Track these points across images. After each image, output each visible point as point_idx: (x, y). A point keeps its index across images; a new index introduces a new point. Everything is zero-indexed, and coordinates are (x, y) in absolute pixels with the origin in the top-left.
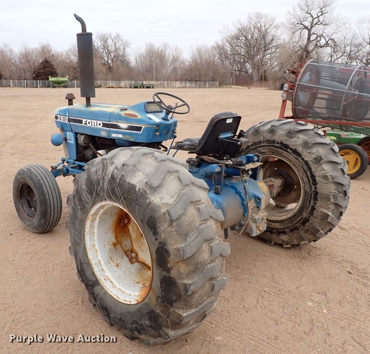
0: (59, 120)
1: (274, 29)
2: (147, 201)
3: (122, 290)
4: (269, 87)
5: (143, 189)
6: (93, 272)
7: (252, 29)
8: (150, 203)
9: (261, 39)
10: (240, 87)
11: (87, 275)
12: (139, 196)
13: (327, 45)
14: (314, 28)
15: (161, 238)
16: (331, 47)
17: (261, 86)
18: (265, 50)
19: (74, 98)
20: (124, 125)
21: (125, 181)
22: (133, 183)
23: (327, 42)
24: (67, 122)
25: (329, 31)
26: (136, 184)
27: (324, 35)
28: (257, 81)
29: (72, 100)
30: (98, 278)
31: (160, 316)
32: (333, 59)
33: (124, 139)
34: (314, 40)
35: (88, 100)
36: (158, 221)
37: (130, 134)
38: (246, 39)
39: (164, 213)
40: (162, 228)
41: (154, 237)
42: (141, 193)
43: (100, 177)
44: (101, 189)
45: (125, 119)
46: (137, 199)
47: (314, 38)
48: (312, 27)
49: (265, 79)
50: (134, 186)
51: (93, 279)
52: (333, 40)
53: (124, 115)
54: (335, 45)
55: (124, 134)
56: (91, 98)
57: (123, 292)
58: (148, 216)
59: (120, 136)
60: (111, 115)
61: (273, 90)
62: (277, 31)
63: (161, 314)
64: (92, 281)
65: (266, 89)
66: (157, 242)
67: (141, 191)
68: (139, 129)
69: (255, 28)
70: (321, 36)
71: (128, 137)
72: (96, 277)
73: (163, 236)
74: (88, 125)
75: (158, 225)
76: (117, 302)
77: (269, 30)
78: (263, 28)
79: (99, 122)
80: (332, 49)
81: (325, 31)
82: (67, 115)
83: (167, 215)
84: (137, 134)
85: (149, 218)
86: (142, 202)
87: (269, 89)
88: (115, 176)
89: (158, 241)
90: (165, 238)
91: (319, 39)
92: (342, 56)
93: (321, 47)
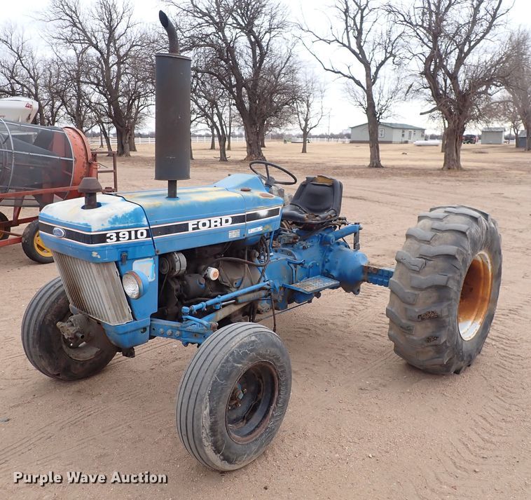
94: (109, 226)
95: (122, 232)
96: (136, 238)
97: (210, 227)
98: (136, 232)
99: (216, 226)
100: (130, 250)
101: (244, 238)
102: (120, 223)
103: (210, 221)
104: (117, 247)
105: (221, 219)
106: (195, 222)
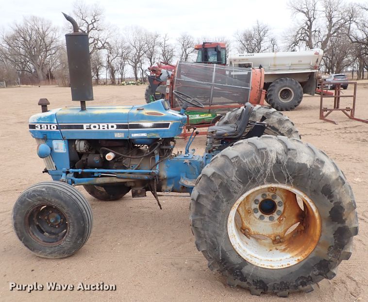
0: (38, 129)
1: (52, 32)
2: (321, 174)
3: (270, 260)
4: (58, 84)
5: (314, 165)
6: (239, 255)
7: (30, 31)
8: (323, 174)
9: (41, 40)
10: (29, 86)
11: (233, 260)
12: (311, 172)
13: (103, 47)
14: (90, 33)
15: (337, 198)
16: (107, 49)
17: (49, 84)
18: (47, 51)
19: (49, 104)
20: (148, 124)
21: (293, 163)
22: (303, 163)
23: (103, 45)
24: (55, 129)
25: (103, 35)
26: (306, 163)
27: (100, 39)
28: (44, 80)
29: (46, 106)
30: (245, 258)
31: (332, 261)
32: (110, 59)
33: (148, 137)
34: (93, 43)
35: (83, 103)
36: (332, 187)
37: (157, 131)
38: (25, 40)
39: (337, 179)
40: (336, 191)
41: (329, 201)
42: (313, 169)
43: (259, 166)
44: (261, 175)
45: (148, 118)
46: (310, 174)
47: (92, 41)
48: (88, 32)
49: (52, 77)
50: (305, 165)
51: (240, 261)
52: (108, 43)
53: (147, 114)
54: (111, 48)
55: (147, 132)
56: (86, 102)
57: (271, 261)
58: (324, 185)
59: (144, 135)
60: (128, 116)
61: (63, 87)
62: (55, 34)
63: (333, 259)
64: (239, 264)
65: (56, 87)
66: (332, 203)
67: (313, 167)
68: (167, 125)
69: (32, 30)
70: (98, 40)
71: (153, 134)
72: (243, 259)
73: (338, 197)
74: (93, 129)
75: (333, 190)
76: (272, 271)
77: (46, 33)
78: (41, 30)
79: (110, 125)
80: (109, 51)
81: (100, 36)
82: (56, 122)
83: (340, 180)
84: (164, 131)
85: (324, 187)
86: (315, 176)
87: (59, 87)
88: (281, 161)
89: (334, 202)
90: (340, 198)
91: (96, 42)
92: (117, 56)
93: (99, 49)
94: (36, 121)
95: (43, 125)
96: (51, 129)
97: (99, 129)
98: (50, 126)
99: (103, 129)
100: (48, 134)
101: (128, 138)
102: (42, 120)
103: (99, 125)
104: (41, 132)
105: (108, 125)
106: (88, 125)
